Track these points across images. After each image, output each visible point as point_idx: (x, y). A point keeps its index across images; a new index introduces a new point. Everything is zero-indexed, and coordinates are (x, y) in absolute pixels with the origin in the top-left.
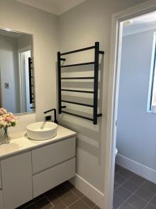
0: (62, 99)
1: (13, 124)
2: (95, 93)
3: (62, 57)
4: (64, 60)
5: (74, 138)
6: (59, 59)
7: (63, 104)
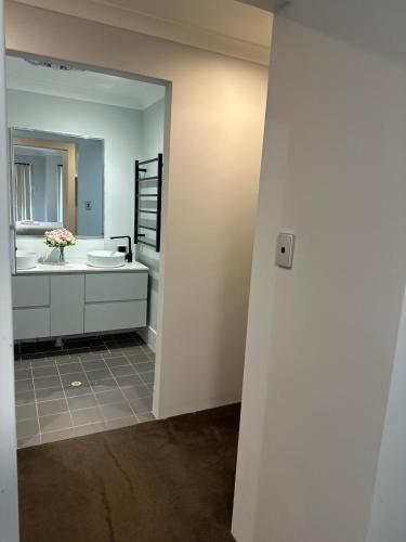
0: (139, 224)
1: (69, 243)
2: (159, 213)
3: (140, 167)
4: (145, 170)
5: (147, 275)
6: (137, 170)
7: (141, 231)
